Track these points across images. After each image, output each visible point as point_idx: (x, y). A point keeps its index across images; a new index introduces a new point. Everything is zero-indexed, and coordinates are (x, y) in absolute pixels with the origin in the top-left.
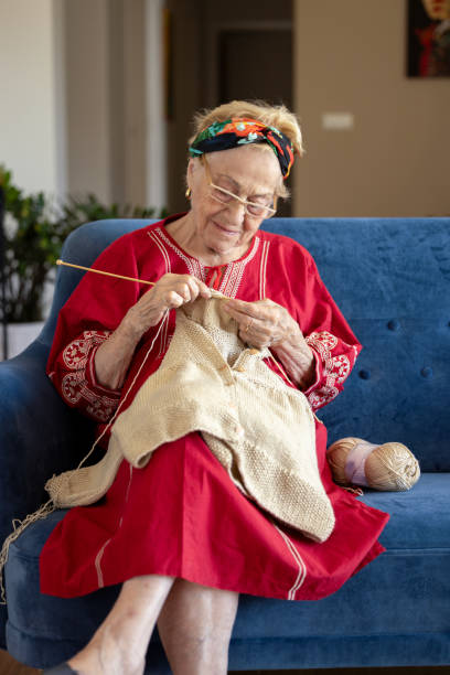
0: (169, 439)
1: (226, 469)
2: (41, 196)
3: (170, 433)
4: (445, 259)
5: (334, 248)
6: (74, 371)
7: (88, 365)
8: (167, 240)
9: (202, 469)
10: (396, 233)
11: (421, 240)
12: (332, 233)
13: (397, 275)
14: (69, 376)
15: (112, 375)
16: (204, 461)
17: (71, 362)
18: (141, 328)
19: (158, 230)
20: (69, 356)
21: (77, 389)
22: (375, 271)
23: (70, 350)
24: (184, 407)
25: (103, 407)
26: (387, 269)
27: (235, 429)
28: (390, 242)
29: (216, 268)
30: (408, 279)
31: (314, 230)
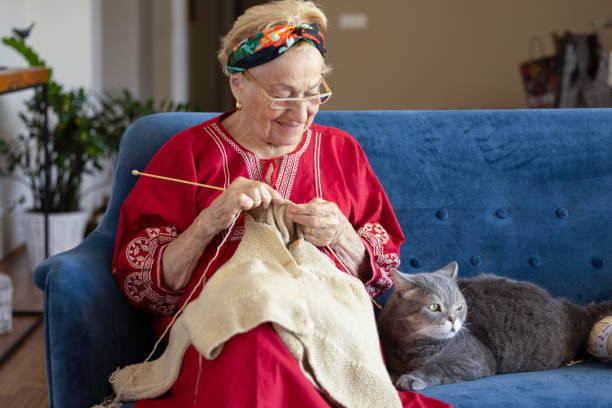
0: (241, 330)
1: (297, 360)
2: (81, 91)
3: (242, 323)
4: (489, 150)
5: (382, 140)
6: (139, 271)
7: (155, 265)
8: (223, 135)
9: (275, 361)
10: (443, 125)
11: (466, 132)
12: (381, 125)
13: (444, 166)
14: (133, 275)
15: (179, 273)
16: (276, 353)
17: (135, 261)
18: (212, 231)
19: (214, 125)
20: (132, 255)
21: (141, 288)
22: (423, 162)
23: (132, 249)
24: (255, 297)
25: (167, 304)
26: (434, 160)
27: (305, 322)
28: (437, 134)
29: (272, 161)
30: (455, 169)
31: (363, 122)
